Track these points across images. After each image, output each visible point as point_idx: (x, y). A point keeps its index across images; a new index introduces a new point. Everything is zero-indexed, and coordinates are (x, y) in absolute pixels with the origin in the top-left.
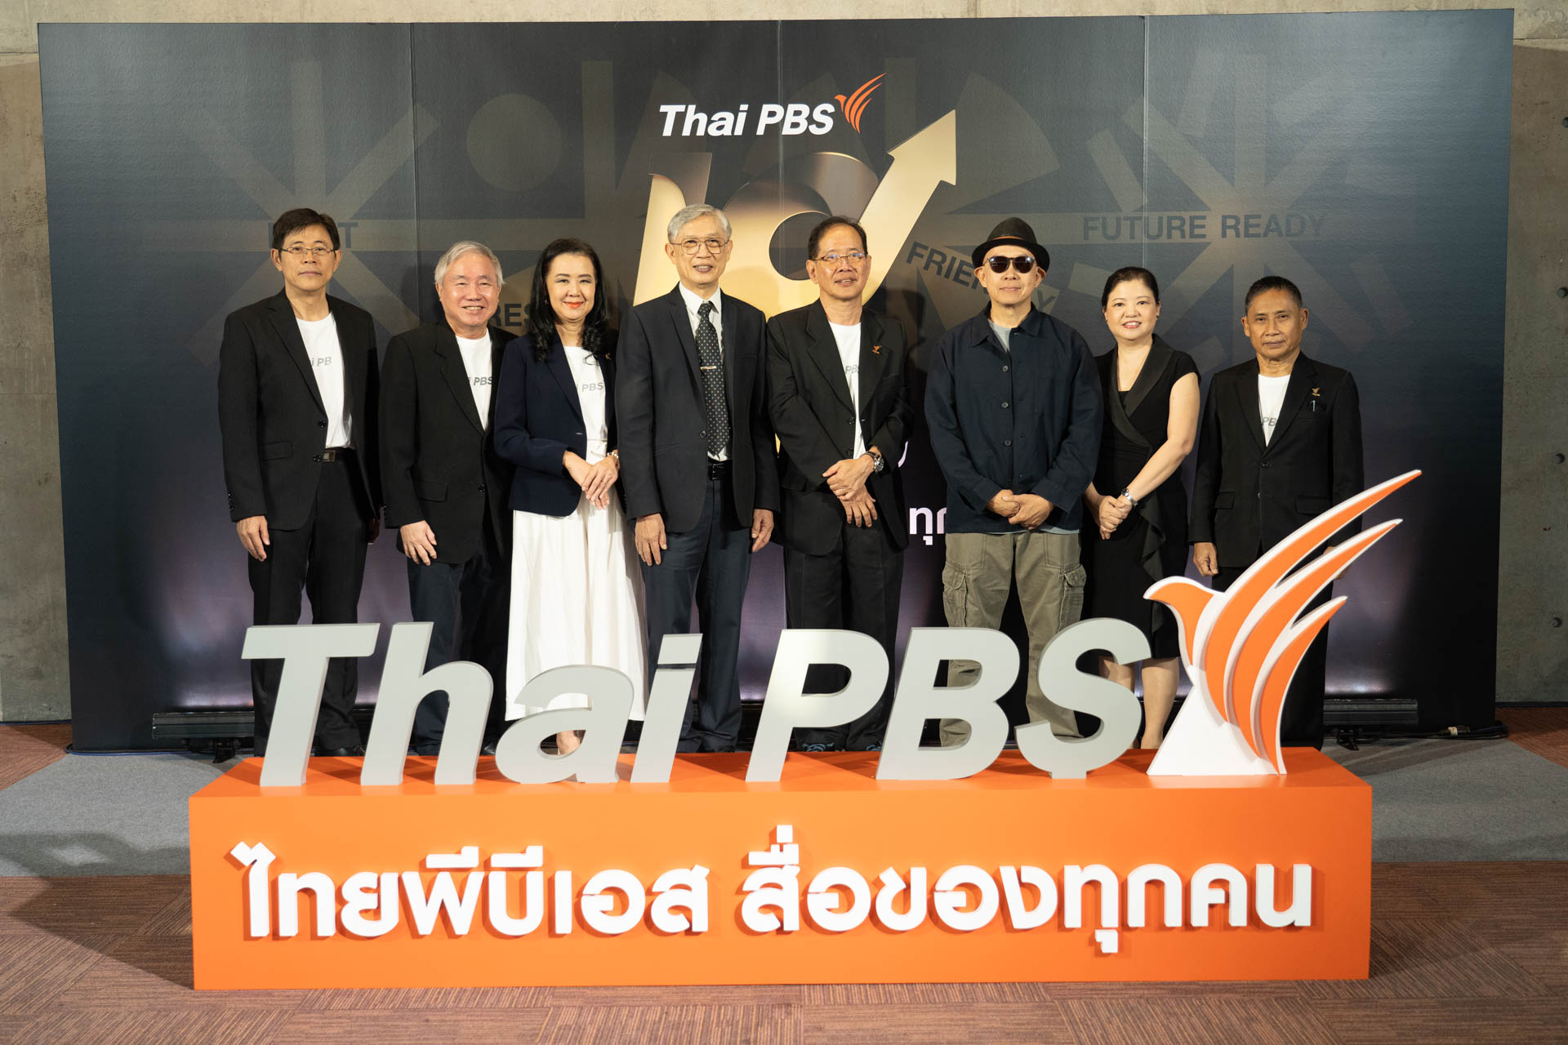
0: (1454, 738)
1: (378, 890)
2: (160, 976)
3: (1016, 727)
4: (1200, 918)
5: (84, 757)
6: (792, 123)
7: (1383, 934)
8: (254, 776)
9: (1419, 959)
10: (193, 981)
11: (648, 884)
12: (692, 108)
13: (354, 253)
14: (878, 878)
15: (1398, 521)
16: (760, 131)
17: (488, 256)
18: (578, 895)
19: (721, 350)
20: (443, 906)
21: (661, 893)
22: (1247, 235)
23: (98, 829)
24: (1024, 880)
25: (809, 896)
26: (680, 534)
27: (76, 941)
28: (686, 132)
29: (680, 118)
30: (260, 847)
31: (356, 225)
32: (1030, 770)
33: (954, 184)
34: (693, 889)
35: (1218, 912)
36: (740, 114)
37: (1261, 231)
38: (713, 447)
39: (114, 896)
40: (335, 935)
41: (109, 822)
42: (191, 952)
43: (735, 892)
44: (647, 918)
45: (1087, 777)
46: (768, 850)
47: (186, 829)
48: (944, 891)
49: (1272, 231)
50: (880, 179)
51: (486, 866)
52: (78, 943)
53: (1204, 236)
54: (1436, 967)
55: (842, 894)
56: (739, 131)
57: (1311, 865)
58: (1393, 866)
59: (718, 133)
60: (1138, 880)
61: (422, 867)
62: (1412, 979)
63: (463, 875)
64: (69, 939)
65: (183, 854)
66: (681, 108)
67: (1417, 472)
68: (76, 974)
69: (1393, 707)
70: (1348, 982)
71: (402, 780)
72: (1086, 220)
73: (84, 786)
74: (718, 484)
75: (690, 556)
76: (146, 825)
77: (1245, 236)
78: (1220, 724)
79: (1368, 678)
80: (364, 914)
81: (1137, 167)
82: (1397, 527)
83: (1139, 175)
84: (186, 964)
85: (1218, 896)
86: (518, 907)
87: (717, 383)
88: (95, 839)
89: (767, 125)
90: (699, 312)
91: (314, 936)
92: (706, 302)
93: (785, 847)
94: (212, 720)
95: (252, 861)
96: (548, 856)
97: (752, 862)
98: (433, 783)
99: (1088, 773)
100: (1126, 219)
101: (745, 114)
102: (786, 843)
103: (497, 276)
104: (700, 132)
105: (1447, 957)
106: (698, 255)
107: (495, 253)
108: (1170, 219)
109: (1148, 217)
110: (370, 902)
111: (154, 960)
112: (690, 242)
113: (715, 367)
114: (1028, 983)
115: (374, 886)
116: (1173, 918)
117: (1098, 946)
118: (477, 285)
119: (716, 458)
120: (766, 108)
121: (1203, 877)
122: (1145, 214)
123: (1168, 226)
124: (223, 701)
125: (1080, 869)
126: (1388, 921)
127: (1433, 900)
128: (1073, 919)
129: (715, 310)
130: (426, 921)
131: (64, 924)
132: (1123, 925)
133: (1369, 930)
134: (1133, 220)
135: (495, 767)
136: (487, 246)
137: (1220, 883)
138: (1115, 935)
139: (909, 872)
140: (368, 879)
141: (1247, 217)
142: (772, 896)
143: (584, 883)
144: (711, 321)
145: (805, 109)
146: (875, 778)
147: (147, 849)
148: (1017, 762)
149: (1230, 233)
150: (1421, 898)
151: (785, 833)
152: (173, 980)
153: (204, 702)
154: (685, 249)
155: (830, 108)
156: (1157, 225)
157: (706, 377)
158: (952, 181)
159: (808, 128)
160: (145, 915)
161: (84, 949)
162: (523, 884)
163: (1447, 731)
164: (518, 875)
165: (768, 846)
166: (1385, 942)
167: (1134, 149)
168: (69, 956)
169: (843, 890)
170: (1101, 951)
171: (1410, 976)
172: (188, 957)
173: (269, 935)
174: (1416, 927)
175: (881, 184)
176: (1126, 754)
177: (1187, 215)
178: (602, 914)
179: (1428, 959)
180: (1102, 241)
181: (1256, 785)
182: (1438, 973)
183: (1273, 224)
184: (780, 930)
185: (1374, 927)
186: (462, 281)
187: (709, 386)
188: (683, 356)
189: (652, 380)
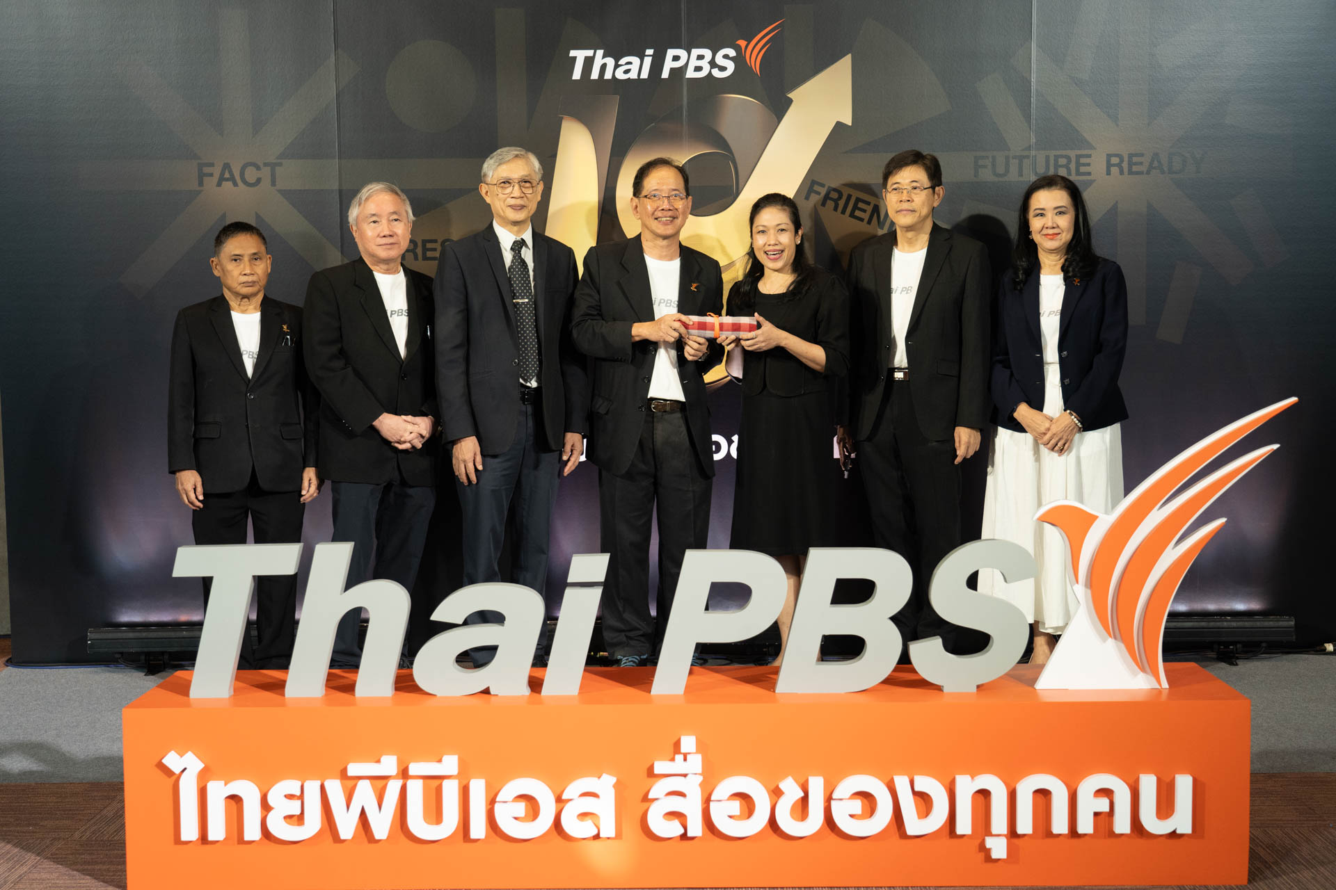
0: (1330, 653)
1: (301, 797)
2: (95, 878)
3: (909, 643)
4: (1086, 825)
5: (22, 670)
6: (696, 67)
7: (1261, 842)
8: (184, 689)
9: (1296, 866)
10: (126, 883)
11: (559, 792)
12: (600, 53)
13: (280, 191)
14: (778, 786)
15: (1276, 446)
16: (665, 74)
17: (397, 193)
18: (492, 802)
19: (532, 285)
20: (363, 812)
21: (571, 800)
22: (1131, 172)
23: (35, 738)
24: (916, 789)
25: (711, 804)
26: (495, 456)
27: (15, 845)
28: (595, 75)
29: (589, 62)
30: (190, 756)
31: (280, 164)
32: (923, 684)
33: (850, 124)
34: (600, 796)
35: (1104, 819)
36: (646, 58)
37: (1144, 168)
38: (526, 374)
39: (51, 802)
40: (261, 839)
41: (46, 732)
42: (124, 856)
43: (640, 800)
44: (557, 824)
45: (977, 691)
46: (673, 760)
47: (120, 739)
48: (841, 799)
49: (1155, 168)
50: (780, 118)
51: (404, 774)
52: (17, 847)
53: (1089, 174)
54: (1313, 873)
55: (743, 801)
56: (645, 75)
57: (1191, 775)
58: (1270, 776)
59: (625, 77)
60: (1026, 789)
61: (343, 775)
62: (1289, 884)
63: (380, 783)
64: (8, 842)
65: (116, 762)
66: (590, 53)
67: (1294, 399)
68: (15, 876)
69: (1271, 624)
70: (1228, 887)
71: (324, 692)
72: (977, 159)
73: (23, 697)
74: (530, 409)
75: (504, 475)
76: (81, 735)
77: (1129, 174)
78: (1104, 641)
79: (1247, 596)
80: (288, 820)
81: (1025, 107)
82: (1275, 452)
83: (1027, 117)
84: (119, 867)
85: (1103, 805)
86: (435, 812)
87: (529, 315)
88: (33, 748)
89: (671, 69)
90: (511, 249)
91: (241, 840)
92: (519, 239)
93: (688, 756)
94: (144, 635)
95: (181, 770)
96: (463, 765)
97: (657, 771)
98: (354, 695)
99: (978, 687)
100: (1015, 157)
101: (651, 58)
102: (689, 753)
103: (407, 212)
104: (608, 76)
105: (1322, 863)
106: (512, 195)
107: (402, 191)
108: (1057, 157)
109: (1036, 156)
110: (294, 807)
111: (89, 863)
112: (504, 182)
113: (527, 300)
114: (920, 887)
115: (298, 793)
116: (1060, 825)
117: (987, 852)
118: (389, 221)
119: (528, 384)
120: (671, 53)
121: (1088, 786)
122: (1033, 153)
123: (1055, 164)
124: (154, 617)
125: (970, 778)
126: (1266, 829)
127: (1310, 809)
128: (964, 826)
129: (527, 246)
130: (347, 826)
131: (4, 829)
132: (1013, 833)
133: (1248, 837)
134: (1021, 159)
135: (413, 680)
136: (395, 185)
137: (1106, 792)
138: (1004, 841)
139: (807, 781)
140: (293, 786)
141: (1131, 156)
142: (676, 804)
143: (497, 790)
144: (523, 256)
145: (707, 53)
146: (774, 691)
147: (82, 757)
148: (909, 676)
149: (1115, 170)
150: (1297, 807)
151: (688, 743)
152: (106, 882)
153: (136, 618)
154: (500, 190)
155: (732, 53)
156: (1044, 164)
157: (518, 309)
158: (848, 121)
159: (710, 71)
160: (80, 820)
161: (23, 853)
162: (439, 791)
163: (1323, 648)
164: (434, 783)
165: (672, 756)
166: (1264, 849)
167: (1021, 89)
168: (9, 858)
169: (744, 797)
170: (990, 857)
171: (1287, 882)
172: (121, 859)
173: (197, 840)
174: (1293, 835)
175: (780, 125)
176: (1013, 669)
177: (1073, 154)
178: (514, 820)
179: (1304, 866)
180: (992, 178)
181: (1140, 698)
182: (1313, 878)
183: (1156, 162)
184: (684, 837)
185: (1253, 834)
186: (374, 219)
187: (521, 318)
188: (497, 290)
189: (467, 312)
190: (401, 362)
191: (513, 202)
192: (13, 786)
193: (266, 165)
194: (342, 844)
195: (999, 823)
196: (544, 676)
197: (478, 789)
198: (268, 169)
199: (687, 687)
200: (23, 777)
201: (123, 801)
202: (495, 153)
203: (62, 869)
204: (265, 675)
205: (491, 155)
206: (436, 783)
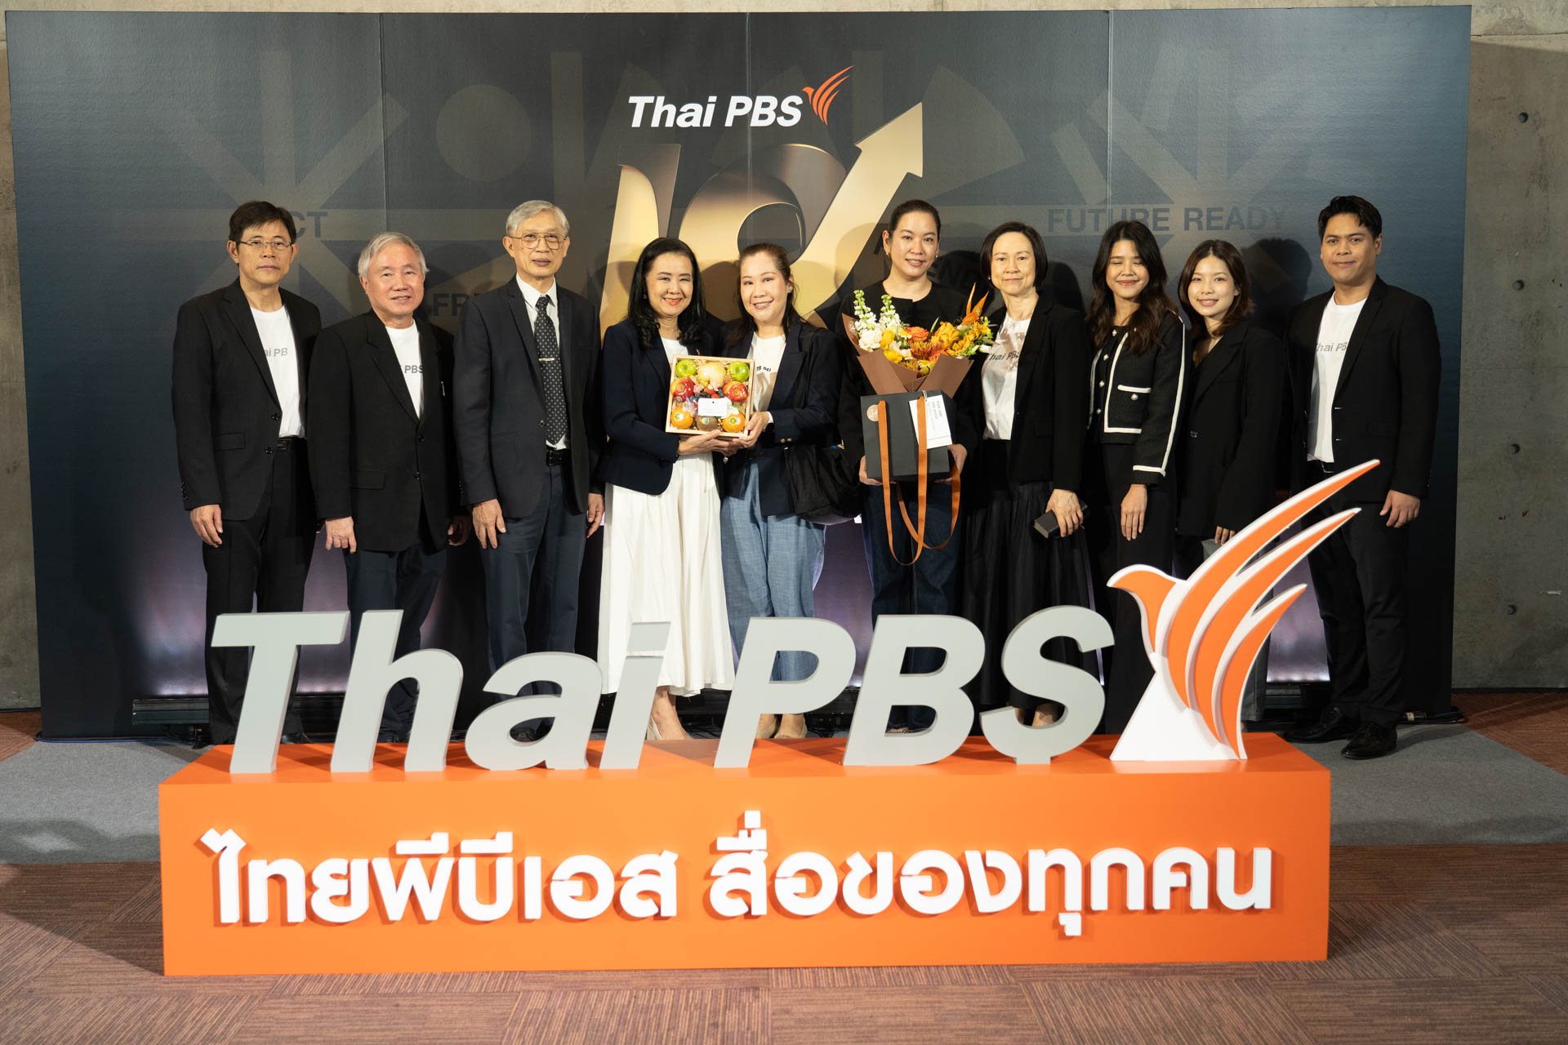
0: (1411, 723)
1: (348, 876)
2: (130, 963)
3: (981, 714)
4: (1162, 901)
5: (53, 745)
6: (760, 115)
7: (1341, 916)
8: (224, 764)
9: (1376, 941)
10: (163, 967)
11: (618, 869)
12: (661, 99)
13: (325, 242)
14: (845, 862)
15: (1357, 510)
16: (729, 123)
17: (410, 244)
18: (548, 881)
19: (559, 343)
20: (413, 893)
21: (630, 878)
23: (66, 815)
24: (989, 864)
25: (777, 881)
26: (518, 520)
27: (46, 928)
28: (655, 123)
29: (649, 109)
30: (230, 833)
31: (325, 214)
32: (995, 756)
33: (921, 176)
34: (662, 874)
35: (1180, 895)
36: (709, 105)
37: (1223, 223)
38: (552, 436)
39: (84, 883)
40: (305, 921)
41: (78, 810)
42: (161, 939)
43: (703, 877)
44: (616, 902)
45: (1051, 762)
46: (736, 835)
47: (156, 817)
48: (910, 876)
49: (1234, 223)
50: (848, 169)
51: (456, 852)
52: (47, 930)
53: (1166, 229)
54: (1393, 948)
55: (809, 879)
56: (707, 123)
57: (1270, 849)
58: (1350, 850)
59: (687, 125)
60: (1101, 863)
61: (392, 853)
62: (1369, 960)
63: (432, 861)
64: (39, 925)
65: (153, 841)
66: (650, 99)
67: (1375, 462)
68: (46, 961)
70: (1307, 963)
71: (372, 767)
72: (1052, 212)
73: (54, 774)
74: (555, 471)
75: (528, 539)
76: (115, 813)
77: (1208, 229)
78: (1182, 711)
80: (334, 900)
81: (1101, 160)
83: (1104, 168)
84: (156, 950)
85: (1180, 880)
86: (488, 892)
87: (555, 374)
88: (64, 827)
89: (735, 117)
90: (536, 306)
91: (284, 922)
92: (544, 295)
93: (753, 832)
95: (222, 848)
96: (517, 841)
97: (719, 848)
99: (1052, 758)
100: (1091, 211)
101: (714, 105)
102: (753, 829)
104: (669, 123)
105: (1403, 939)
106: (537, 249)
107: (416, 242)
108: (1134, 211)
109: (1112, 210)
110: (340, 888)
111: (124, 947)
112: (529, 236)
113: (553, 359)
114: (992, 966)
115: (344, 872)
116: (1136, 901)
117: (1061, 929)
118: (402, 274)
119: (554, 446)
120: (735, 100)
121: (1164, 861)
122: (1109, 207)
125: (1044, 853)
126: (1346, 903)
127: (1390, 882)
128: (1037, 903)
129: (552, 303)
130: (396, 907)
131: (34, 911)
132: (1087, 909)
133: (1328, 912)
134: (1097, 212)
135: (465, 754)
137: (1182, 867)
138: (1078, 918)
139: (876, 857)
140: (339, 865)
141: (1210, 210)
142: (740, 881)
143: (553, 868)
144: (548, 314)
145: (773, 100)
146: (842, 764)
147: (117, 836)
148: (982, 748)
149: (1193, 225)
150: (1379, 880)
151: (753, 818)
152: (143, 967)
154: (525, 244)
155: (798, 100)
157: (544, 368)
158: (919, 173)
159: (776, 119)
160: (115, 901)
161: (54, 936)
162: (492, 870)
163: (1404, 717)
164: (487, 861)
165: (736, 832)
166: (1344, 923)
167: (1098, 142)
168: (39, 942)
169: (810, 874)
170: (1064, 934)
171: (1367, 958)
172: (158, 943)
173: (239, 921)
174: (1374, 910)
175: (848, 177)
176: (1089, 740)
177: (1150, 208)
178: (571, 899)
179: (1385, 941)
180: (1069, 233)
181: (1217, 770)
182: (1395, 954)
183: (1235, 216)
184: (748, 915)
185: (1333, 909)
186: (387, 271)
187: (548, 377)
188: (523, 349)
189: (491, 372)
190: (417, 422)
191: (537, 256)
192: (44, 867)
193: (309, 214)
194: (427, 926)
195: (1073, 899)
196: (602, 749)
197: (533, 867)
198: (312, 219)
199: (751, 760)
200: (55, 857)
201: (159, 882)
202: (520, 206)
203: (95, 953)
204: (309, 749)
205: (517, 208)
206: (489, 861)
